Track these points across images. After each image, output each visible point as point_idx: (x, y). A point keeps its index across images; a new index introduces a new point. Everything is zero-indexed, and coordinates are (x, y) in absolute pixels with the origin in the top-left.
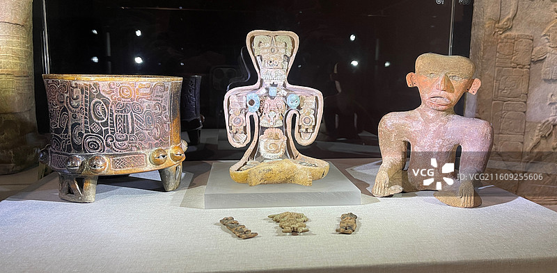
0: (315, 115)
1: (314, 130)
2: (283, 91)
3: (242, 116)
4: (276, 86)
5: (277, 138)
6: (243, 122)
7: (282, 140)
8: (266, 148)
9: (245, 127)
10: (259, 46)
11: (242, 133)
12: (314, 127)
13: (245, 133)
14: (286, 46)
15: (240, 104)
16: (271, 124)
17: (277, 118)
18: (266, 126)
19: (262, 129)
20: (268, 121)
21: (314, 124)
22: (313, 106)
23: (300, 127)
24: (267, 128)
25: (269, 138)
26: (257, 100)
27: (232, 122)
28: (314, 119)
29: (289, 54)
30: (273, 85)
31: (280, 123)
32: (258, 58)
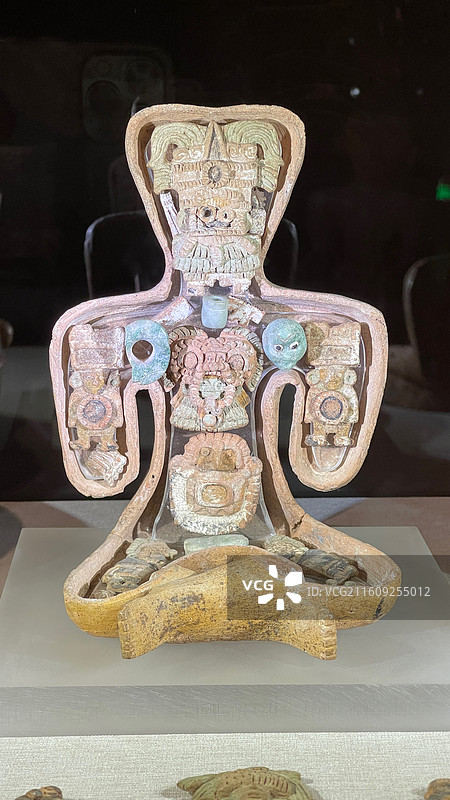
0: (360, 388)
1: (354, 436)
2: (248, 309)
3: (111, 394)
4: (226, 291)
5: (228, 464)
6: (115, 413)
7: (245, 472)
8: (191, 498)
9: (121, 433)
10: (169, 158)
11: (111, 448)
12: (356, 427)
13: (123, 450)
14: (260, 154)
15: (106, 353)
16: (209, 420)
17: (227, 402)
18: (190, 425)
19: (179, 439)
20: (199, 410)
21: (354, 418)
22: (354, 359)
23: (307, 428)
24: (195, 432)
25: (204, 464)
26: (160, 340)
27: (78, 416)
28: (354, 401)
29: (269, 184)
30: (217, 289)
31: (239, 417)
32: (165, 199)
